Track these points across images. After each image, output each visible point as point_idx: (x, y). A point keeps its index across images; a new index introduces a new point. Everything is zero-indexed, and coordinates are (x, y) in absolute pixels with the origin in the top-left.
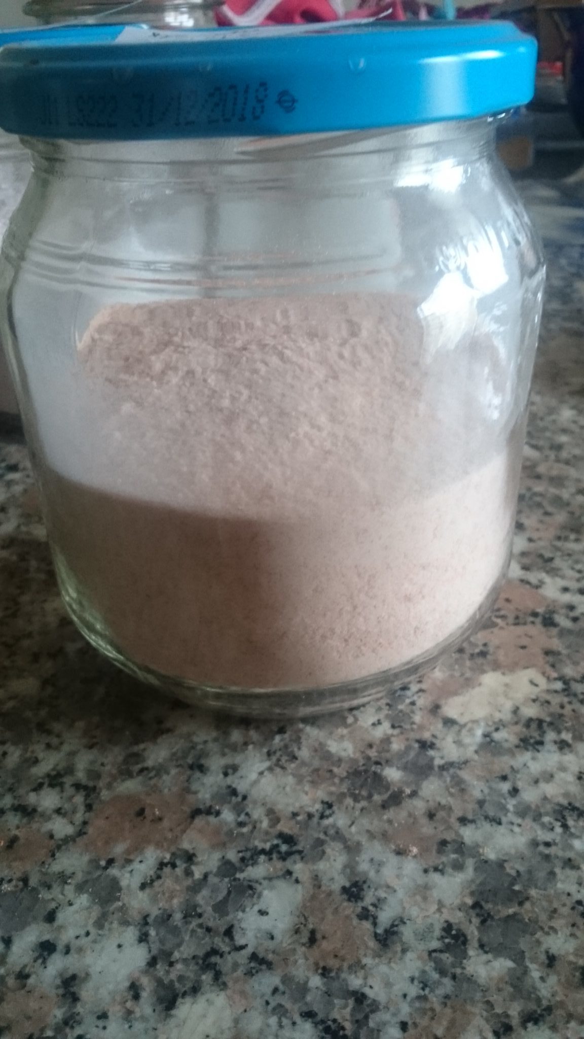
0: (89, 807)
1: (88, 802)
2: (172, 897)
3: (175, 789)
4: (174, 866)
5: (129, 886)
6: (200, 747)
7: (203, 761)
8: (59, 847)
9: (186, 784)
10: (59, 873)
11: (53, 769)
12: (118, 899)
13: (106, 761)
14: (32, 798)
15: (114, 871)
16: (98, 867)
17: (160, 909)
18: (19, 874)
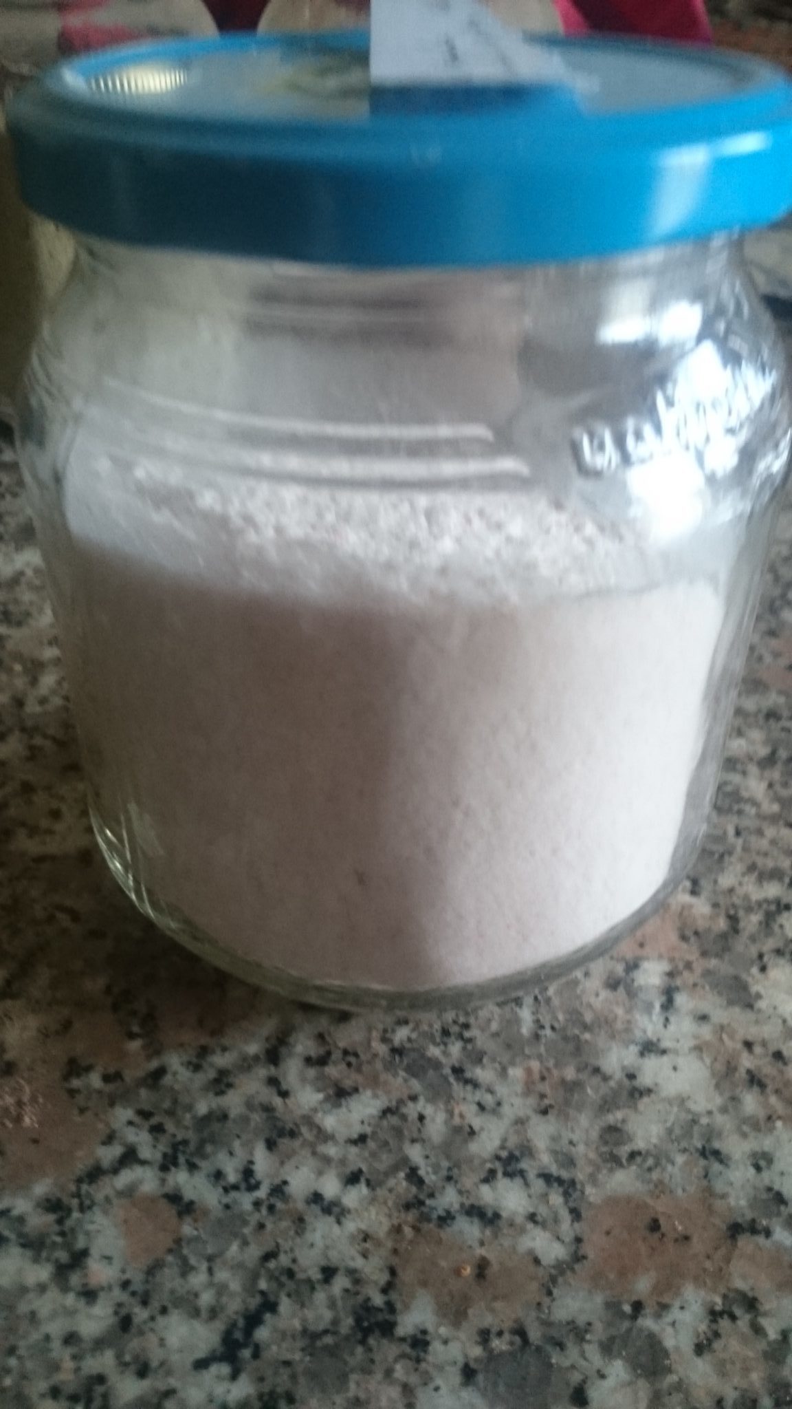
0: (576, 1214)
1: (572, 1204)
2: (746, 1370)
3: (692, 1189)
4: (733, 1318)
5: (677, 1348)
6: (704, 1121)
7: (716, 1145)
8: (553, 1280)
9: (705, 1183)
10: (568, 1323)
11: (503, 1147)
12: (669, 1370)
13: (575, 1138)
14: (486, 1195)
15: (647, 1322)
16: (622, 1315)
17: (736, 1388)
18: (508, 1325)
